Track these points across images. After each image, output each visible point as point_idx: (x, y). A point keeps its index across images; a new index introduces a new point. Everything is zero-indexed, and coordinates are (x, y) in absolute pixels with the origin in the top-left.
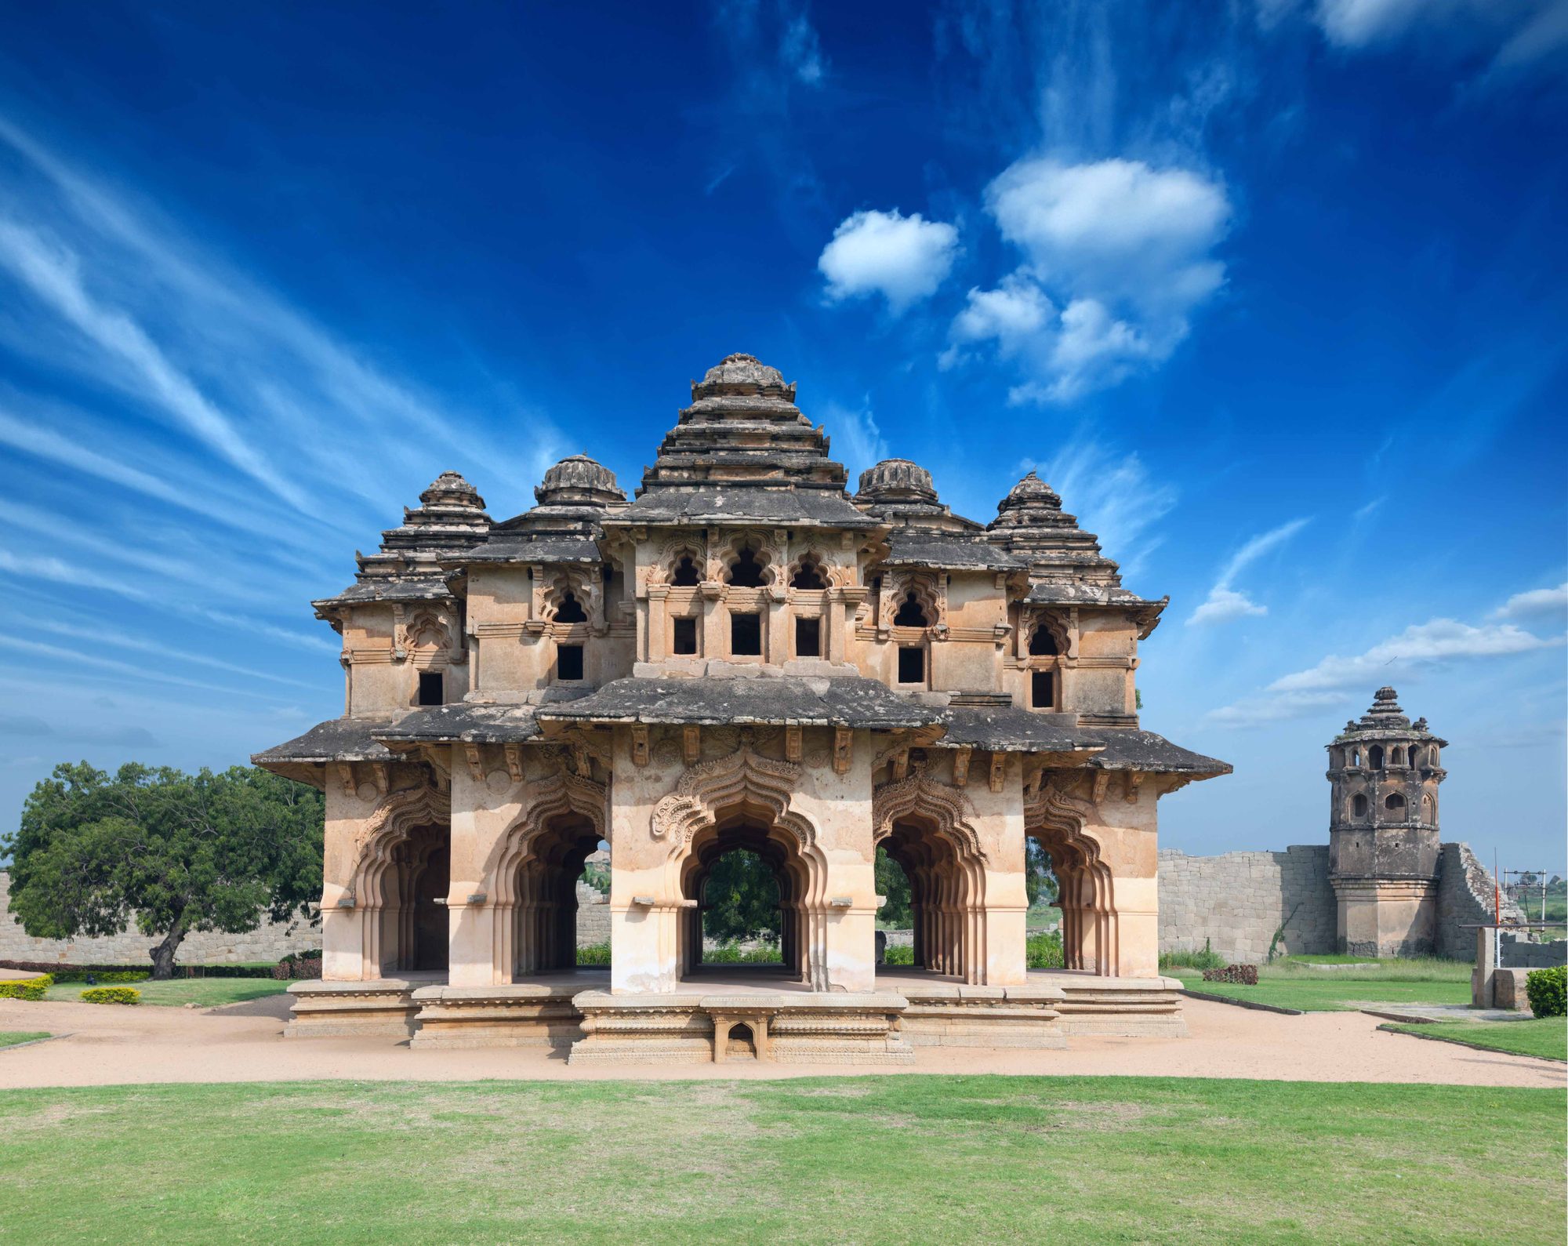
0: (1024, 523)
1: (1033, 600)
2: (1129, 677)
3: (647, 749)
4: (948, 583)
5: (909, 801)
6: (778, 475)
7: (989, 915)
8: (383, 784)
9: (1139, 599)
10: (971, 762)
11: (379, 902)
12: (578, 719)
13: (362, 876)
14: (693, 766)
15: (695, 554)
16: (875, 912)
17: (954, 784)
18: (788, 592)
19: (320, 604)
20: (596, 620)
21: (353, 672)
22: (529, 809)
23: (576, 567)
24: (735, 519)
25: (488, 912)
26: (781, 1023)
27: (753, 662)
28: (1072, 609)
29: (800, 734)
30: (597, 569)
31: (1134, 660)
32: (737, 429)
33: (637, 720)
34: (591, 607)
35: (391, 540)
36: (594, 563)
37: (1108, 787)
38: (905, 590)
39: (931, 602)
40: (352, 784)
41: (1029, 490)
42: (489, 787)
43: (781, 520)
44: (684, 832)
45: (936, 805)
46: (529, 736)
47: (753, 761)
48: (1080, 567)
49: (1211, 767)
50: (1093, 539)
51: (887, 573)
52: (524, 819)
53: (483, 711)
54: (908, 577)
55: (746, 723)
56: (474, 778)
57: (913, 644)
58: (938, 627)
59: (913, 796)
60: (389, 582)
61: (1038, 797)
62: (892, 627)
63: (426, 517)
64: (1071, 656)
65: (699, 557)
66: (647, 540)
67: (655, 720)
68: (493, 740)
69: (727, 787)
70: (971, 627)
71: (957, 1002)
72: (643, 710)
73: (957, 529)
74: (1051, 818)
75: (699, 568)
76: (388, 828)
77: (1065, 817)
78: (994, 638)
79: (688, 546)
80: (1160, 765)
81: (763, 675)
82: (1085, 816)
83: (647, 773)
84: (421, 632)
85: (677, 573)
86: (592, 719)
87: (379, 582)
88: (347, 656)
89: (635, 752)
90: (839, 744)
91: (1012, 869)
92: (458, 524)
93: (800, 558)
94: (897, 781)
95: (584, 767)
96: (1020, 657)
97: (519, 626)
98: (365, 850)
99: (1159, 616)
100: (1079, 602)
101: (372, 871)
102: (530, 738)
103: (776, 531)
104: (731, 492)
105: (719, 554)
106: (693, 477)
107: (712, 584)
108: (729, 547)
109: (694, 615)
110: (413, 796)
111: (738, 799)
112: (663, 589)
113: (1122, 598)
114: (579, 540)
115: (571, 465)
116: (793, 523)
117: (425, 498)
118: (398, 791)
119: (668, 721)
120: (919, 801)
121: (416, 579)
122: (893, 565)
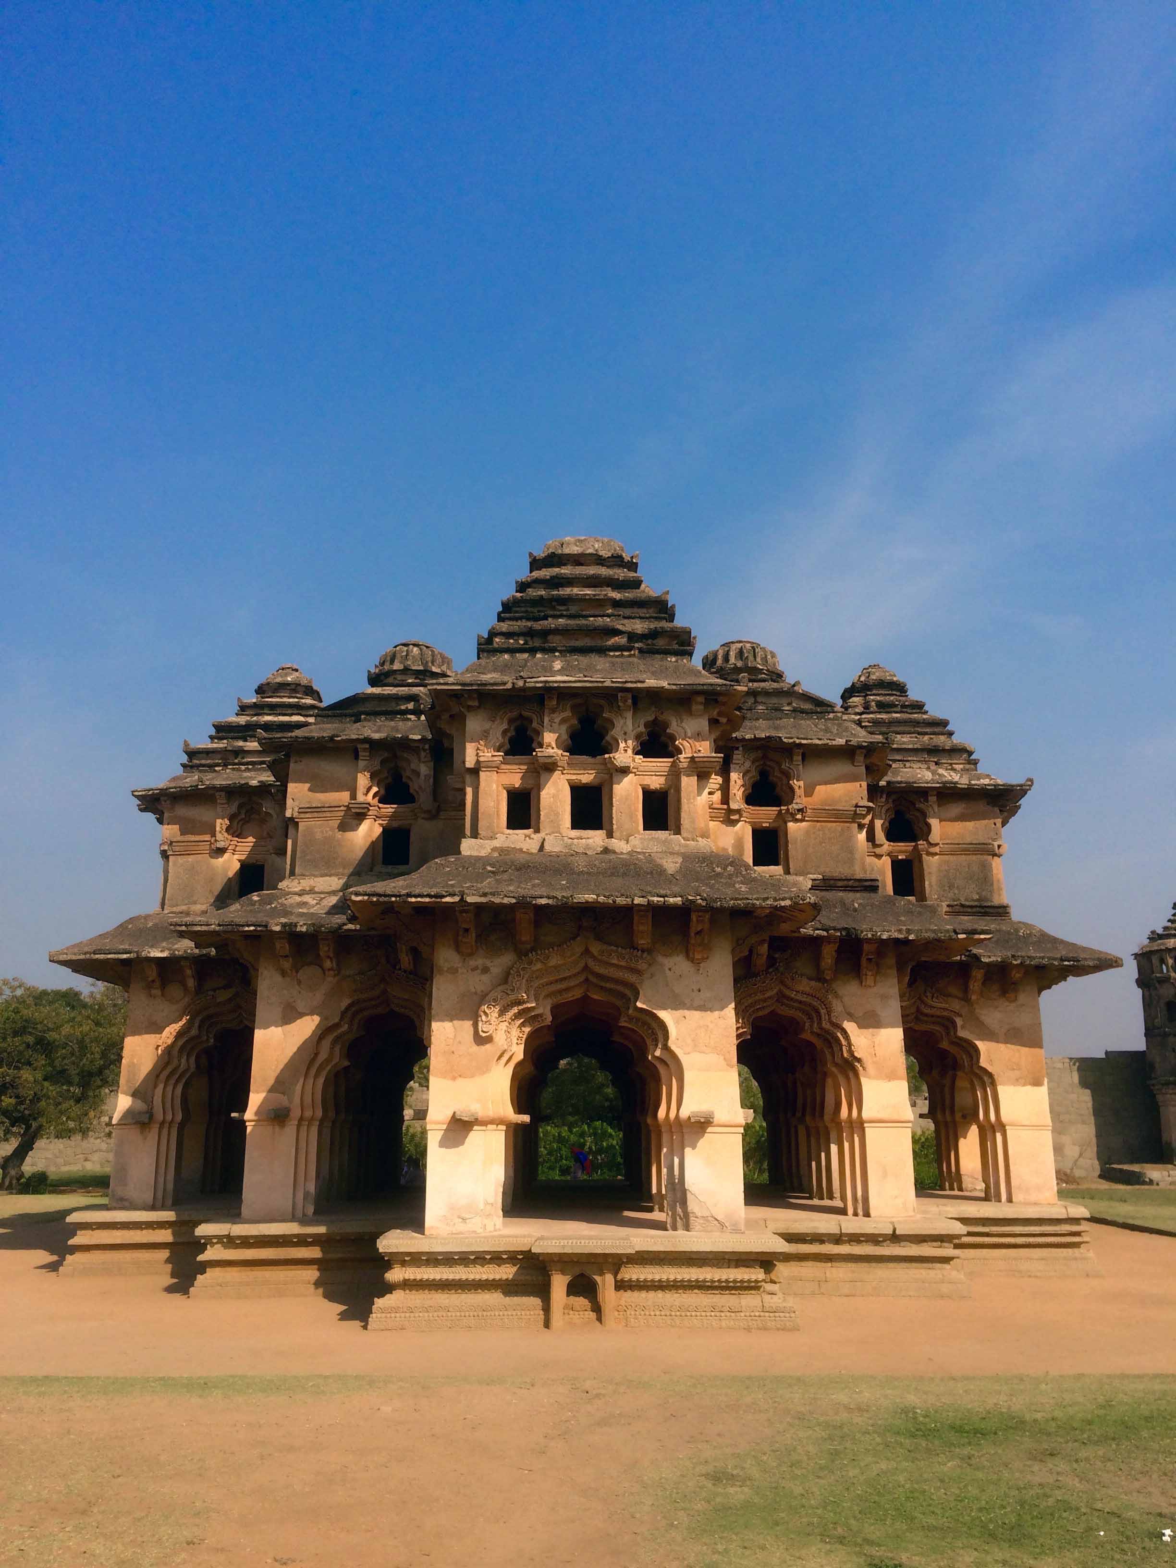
0: (872, 709)
1: (889, 783)
2: (996, 863)
3: (474, 935)
4: (803, 760)
5: (770, 998)
6: (622, 640)
7: (868, 1131)
8: (191, 983)
9: (1000, 782)
10: (838, 951)
11: (179, 1117)
12: (393, 899)
13: (161, 1086)
14: (526, 955)
15: (531, 721)
16: (742, 1130)
17: (820, 979)
18: (634, 760)
19: (140, 793)
20: (425, 799)
21: (171, 864)
22: (343, 1008)
23: (404, 744)
24: (575, 682)
25: (290, 1130)
26: (631, 1273)
27: (595, 838)
28: (930, 793)
29: (650, 915)
30: (427, 747)
31: (999, 846)
32: (577, 595)
33: (462, 899)
34: (420, 787)
35: (223, 730)
36: (423, 740)
37: (983, 983)
38: (757, 767)
39: (785, 781)
40: (158, 984)
41: (874, 677)
42: (299, 982)
43: (626, 682)
44: (515, 1032)
45: (800, 1002)
46: (345, 924)
47: (596, 948)
48: (934, 751)
49: (1099, 959)
50: (944, 723)
51: (737, 749)
52: (337, 1020)
53: (298, 899)
54: (760, 753)
55: (587, 902)
56: (283, 974)
57: (768, 825)
58: (794, 806)
59: (775, 991)
60: (215, 771)
61: (907, 995)
62: (743, 806)
63: (258, 709)
64: (932, 842)
65: (535, 725)
66: (479, 707)
67: (483, 900)
68: (304, 929)
69: (565, 979)
70: (830, 805)
71: (838, 1239)
72: (468, 888)
73: (807, 706)
74: (921, 1017)
75: (535, 738)
76: (194, 1032)
77: (938, 1017)
78: (854, 817)
79: (523, 713)
80: (1043, 958)
81: (606, 850)
82: (961, 1016)
83: (472, 963)
84: (246, 821)
85: (511, 741)
86: (410, 900)
87: (205, 771)
88: (166, 848)
89: (460, 938)
90: (695, 926)
91: (891, 1076)
92: (291, 715)
93: (646, 725)
94: (756, 975)
95: (405, 960)
96: (877, 842)
97: (342, 808)
98: (166, 1057)
99: (1020, 802)
100: (938, 785)
101: (172, 1081)
102: (345, 927)
103: (620, 695)
104: (569, 658)
105: (557, 720)
106: (530, 643)
107: (550, 751)
108: (568, 713)
109: (529, 786)
110: (223, 996)
111: (578, 994)
112: (495, 759)
113: (982, 781)
114: (410, 719)
115: (405, 649)
116: (639, 685)
117: (261, 690)
118: (207, 991)
119: (497, 900)
120: (781, 997)
121: (243, 767)
122: (744, 739)
